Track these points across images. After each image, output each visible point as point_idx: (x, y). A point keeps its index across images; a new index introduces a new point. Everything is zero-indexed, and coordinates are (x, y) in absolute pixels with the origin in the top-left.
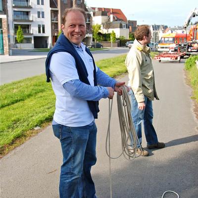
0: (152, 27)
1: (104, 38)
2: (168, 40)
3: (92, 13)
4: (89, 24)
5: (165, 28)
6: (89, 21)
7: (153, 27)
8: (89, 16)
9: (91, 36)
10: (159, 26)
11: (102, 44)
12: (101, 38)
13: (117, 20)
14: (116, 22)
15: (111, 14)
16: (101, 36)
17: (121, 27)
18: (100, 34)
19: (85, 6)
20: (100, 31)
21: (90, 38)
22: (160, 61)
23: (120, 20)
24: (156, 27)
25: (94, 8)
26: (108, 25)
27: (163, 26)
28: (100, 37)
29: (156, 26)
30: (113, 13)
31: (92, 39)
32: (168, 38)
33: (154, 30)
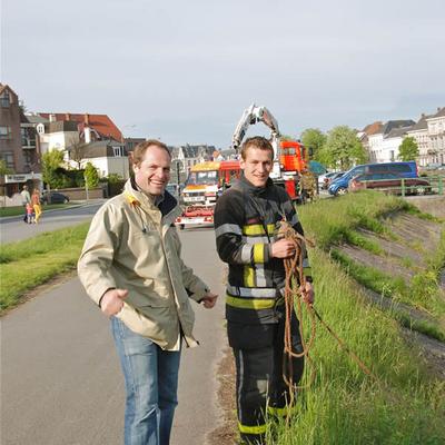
0: (181, 150)
1: (71, 180)
2: (206, 178)
3: (40, 127)
4: (33, 151)
5: (210, 150)
6: (33, 144)
7: (184, 150)
8: (32, 133)
9: (39, 176)
10: (196, 149)
11: (65, 194)
12: (64, 181)
13: (100, 140)
14: (99, 143)
15: (85, 126)
16: (64, 176)
17: (110, 153)
18: (60, 171)
19: (21, 110)
20: (62, 165)
21: (38, 181)
22: (183, 225)
23: (106, 138)
24: (190, 152)
25: (46, 116)
26: (79, 151)
27: (205, 147)
28: (61, 177)
29: (189, 148)
30: (91, 124)
31: (42, 184)
32: (207, 172)
33: (186, 156)
